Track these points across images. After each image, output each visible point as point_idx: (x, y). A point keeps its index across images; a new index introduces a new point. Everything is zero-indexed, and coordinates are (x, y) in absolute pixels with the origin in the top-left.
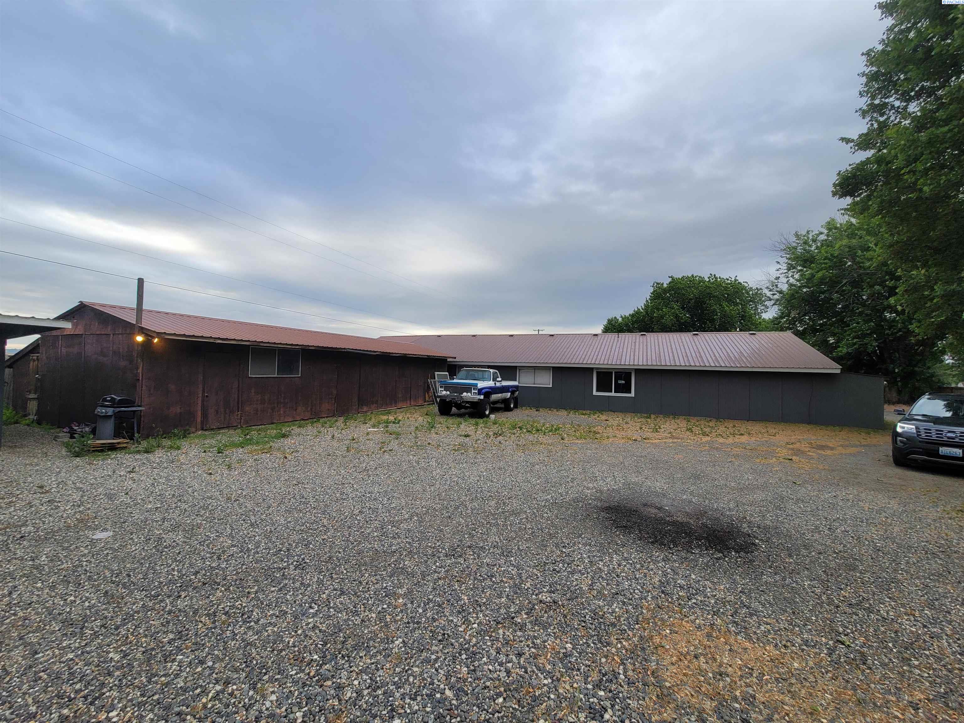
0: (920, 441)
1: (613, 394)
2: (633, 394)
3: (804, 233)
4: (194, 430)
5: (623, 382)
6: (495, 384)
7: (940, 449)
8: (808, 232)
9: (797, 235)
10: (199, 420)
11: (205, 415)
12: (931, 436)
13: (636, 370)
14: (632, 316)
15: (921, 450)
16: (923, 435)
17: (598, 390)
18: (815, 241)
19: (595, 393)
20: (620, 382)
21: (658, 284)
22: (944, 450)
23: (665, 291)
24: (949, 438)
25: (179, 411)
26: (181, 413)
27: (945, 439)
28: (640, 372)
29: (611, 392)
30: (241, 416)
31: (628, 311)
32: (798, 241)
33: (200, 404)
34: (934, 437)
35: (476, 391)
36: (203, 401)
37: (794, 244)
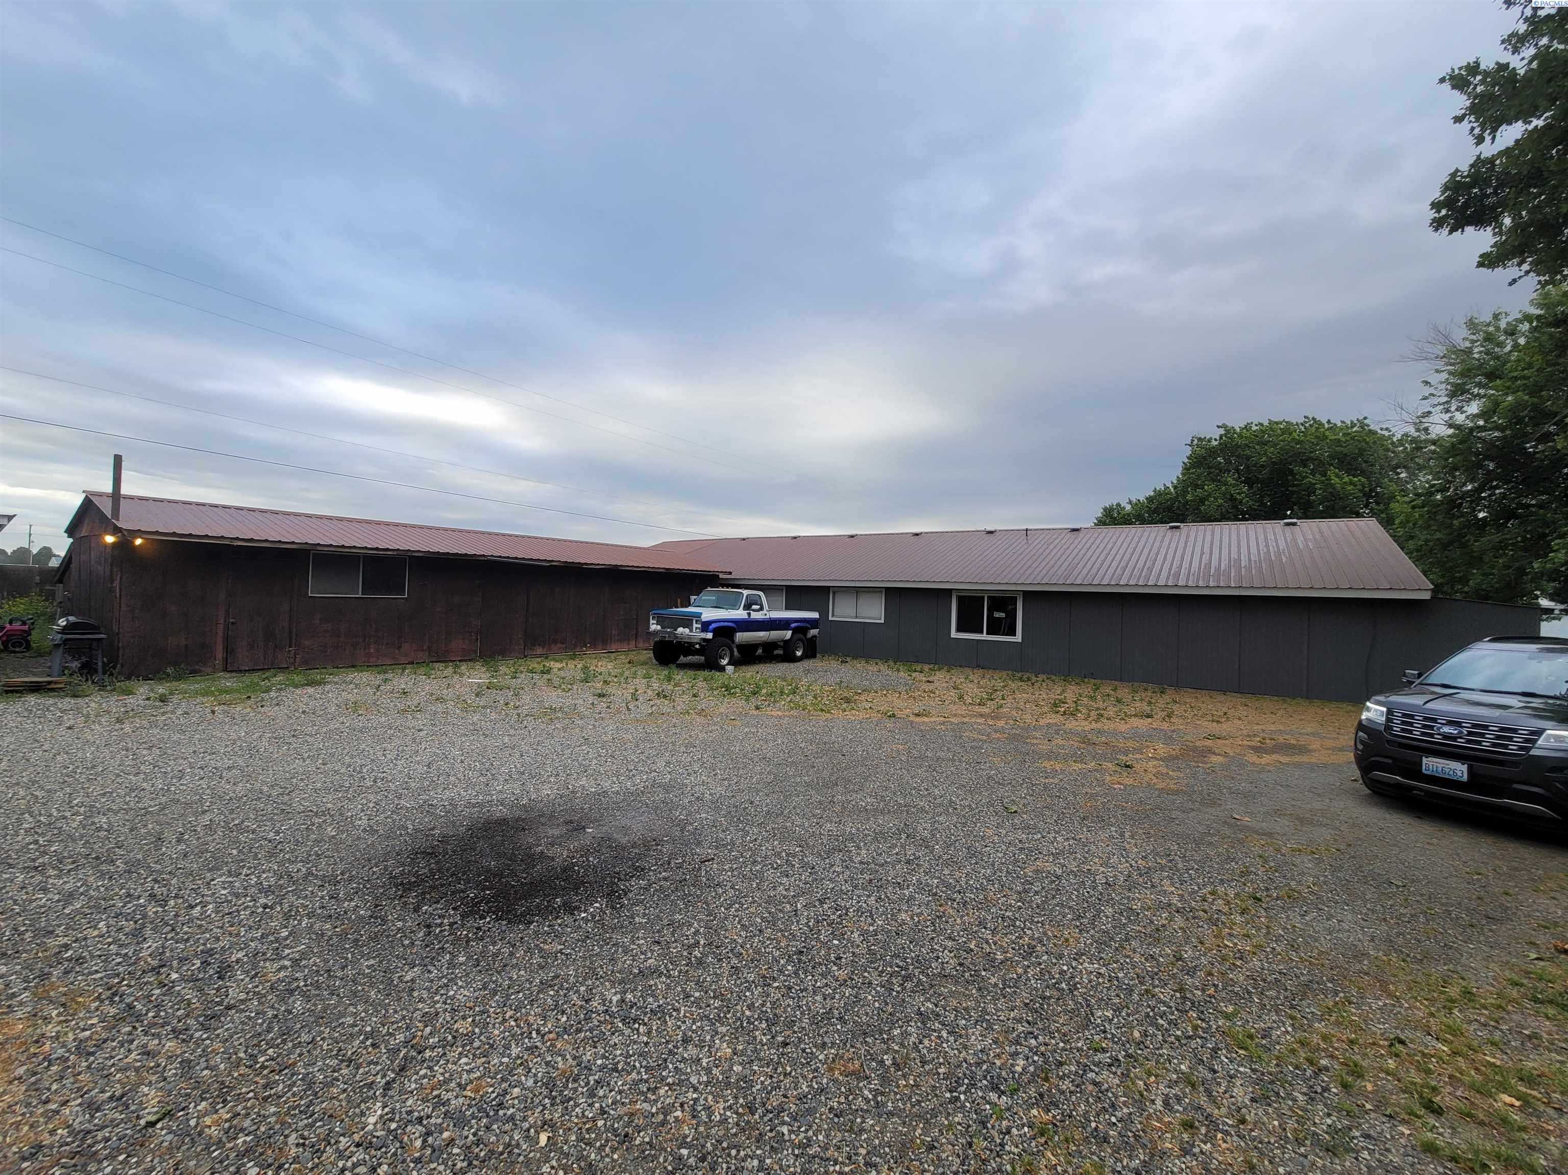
0: (1388, 741)
1: (984, 636)
2: (1018, 638)
3: (1487, 317)
4: (209, 670)
5: (1003, 615)
6: (749, 614)
7: (1424, 760)
8: (1496, 317)
9: (1472, 325)
10: (220, 655)
11: (229, 651)
12: (1410, 732)
13: (1025, 593)
14: (1150, 499)
15: (1390, 761)
16: (1397, 729)
17: (959, 630)
18: (1512, 334)
19: (954, 634)
20: (997, 615)
21: (1200, 439)
22: (1432, 765)
23: (1212, 452)
24: (1446, 737)
25: (184, 643)
26: (186, 646)
27: (1438, 738)
28: (1032, 597)
29: (982, 632)
30: (295, 654)
31: (1142, 493)
32: (1474, 337)
33: (221, 634)
34: (1416, 734)
35: (699, 626)
36: (227, 629)
37: (1468, 344)
